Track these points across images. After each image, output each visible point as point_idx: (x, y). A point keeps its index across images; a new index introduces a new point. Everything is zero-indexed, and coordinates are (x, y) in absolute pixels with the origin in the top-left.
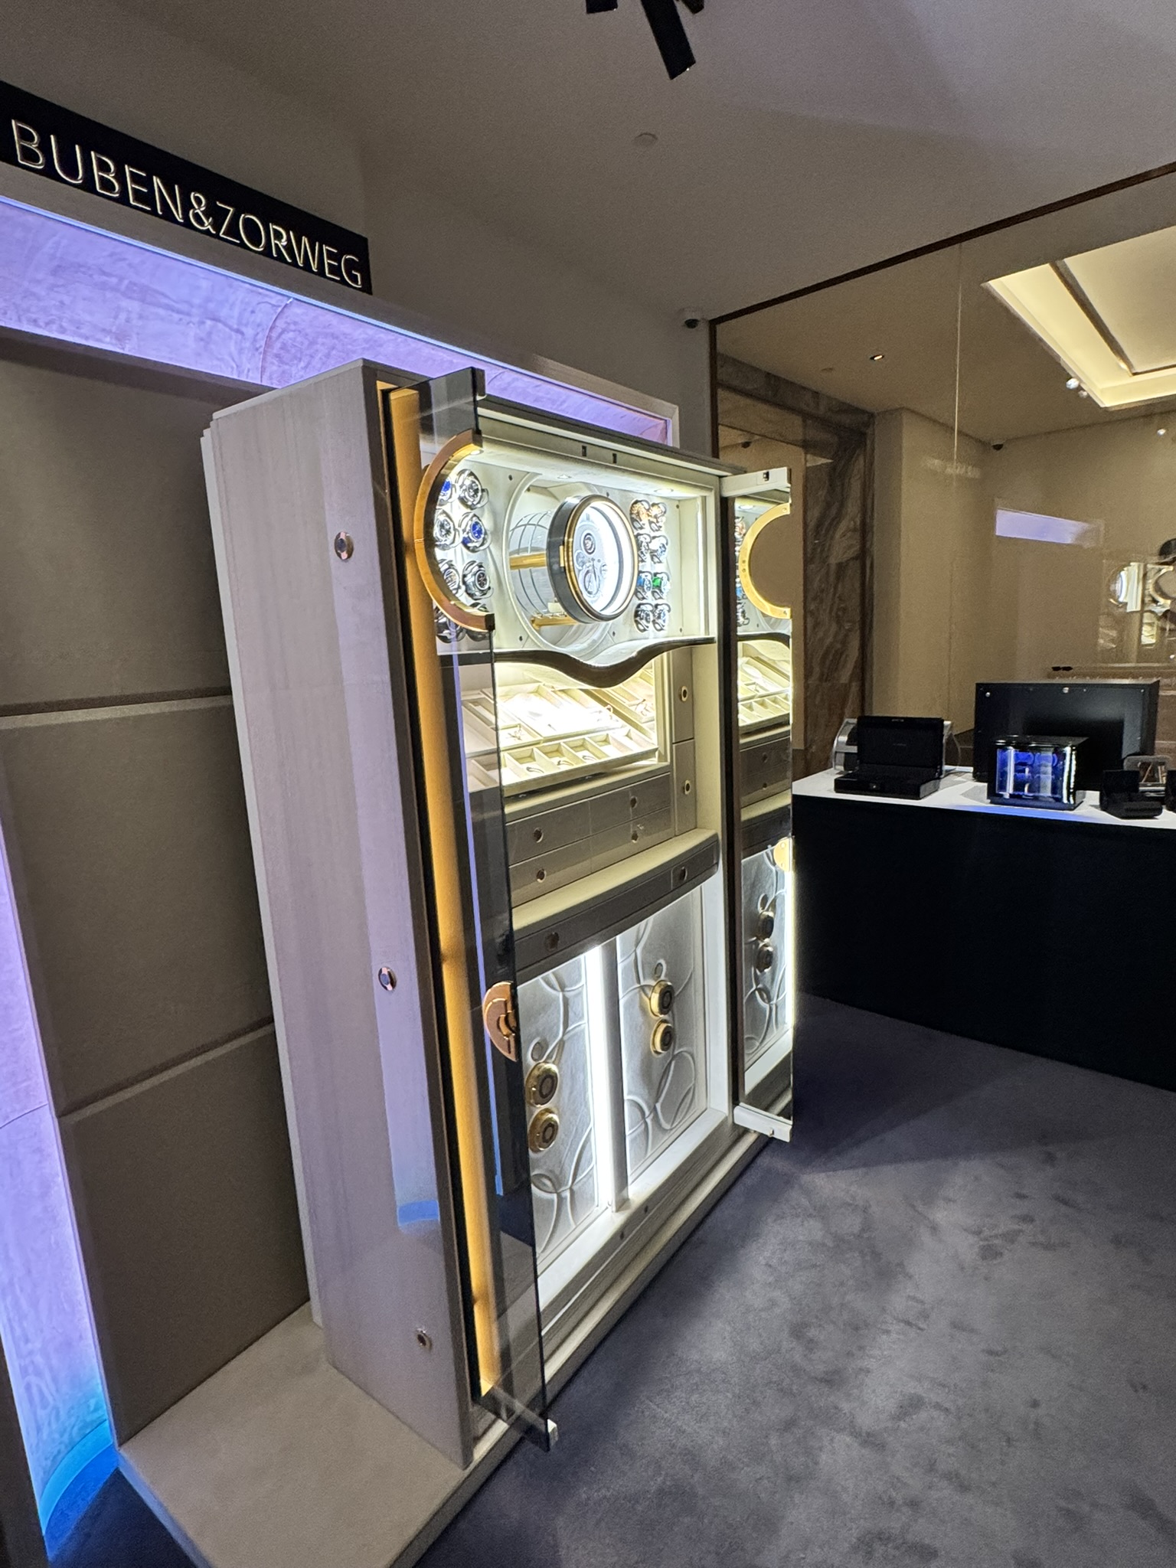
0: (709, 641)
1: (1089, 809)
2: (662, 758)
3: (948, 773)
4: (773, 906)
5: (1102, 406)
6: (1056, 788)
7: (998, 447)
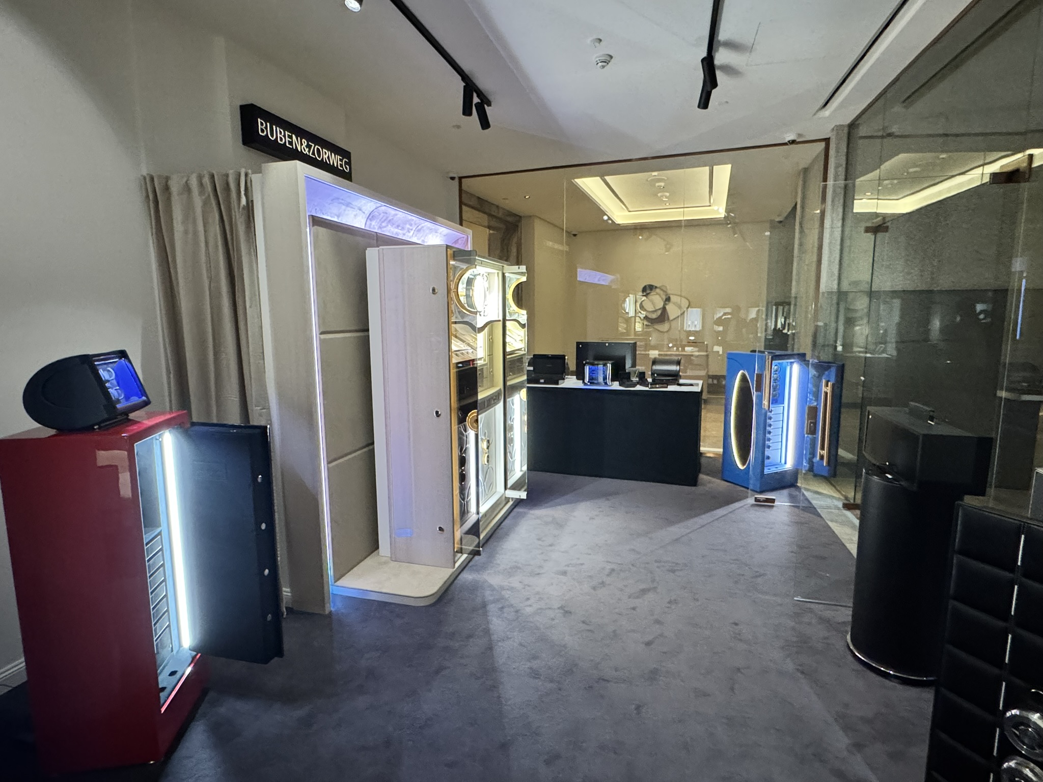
0: (500, 321)
1: (616, 386)
2: (485, 360)
3: (567, 378)
4: (513, 421)
5: (617, 223)
6: (605, 378)
7: (575, 235)
